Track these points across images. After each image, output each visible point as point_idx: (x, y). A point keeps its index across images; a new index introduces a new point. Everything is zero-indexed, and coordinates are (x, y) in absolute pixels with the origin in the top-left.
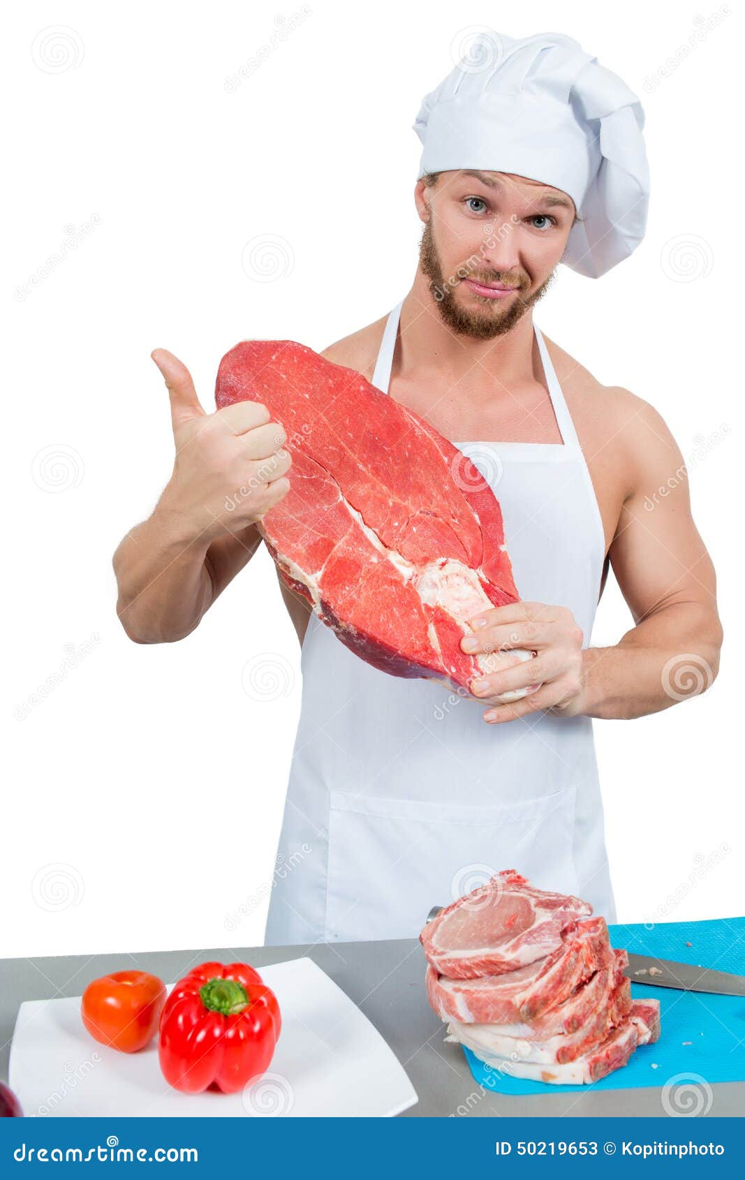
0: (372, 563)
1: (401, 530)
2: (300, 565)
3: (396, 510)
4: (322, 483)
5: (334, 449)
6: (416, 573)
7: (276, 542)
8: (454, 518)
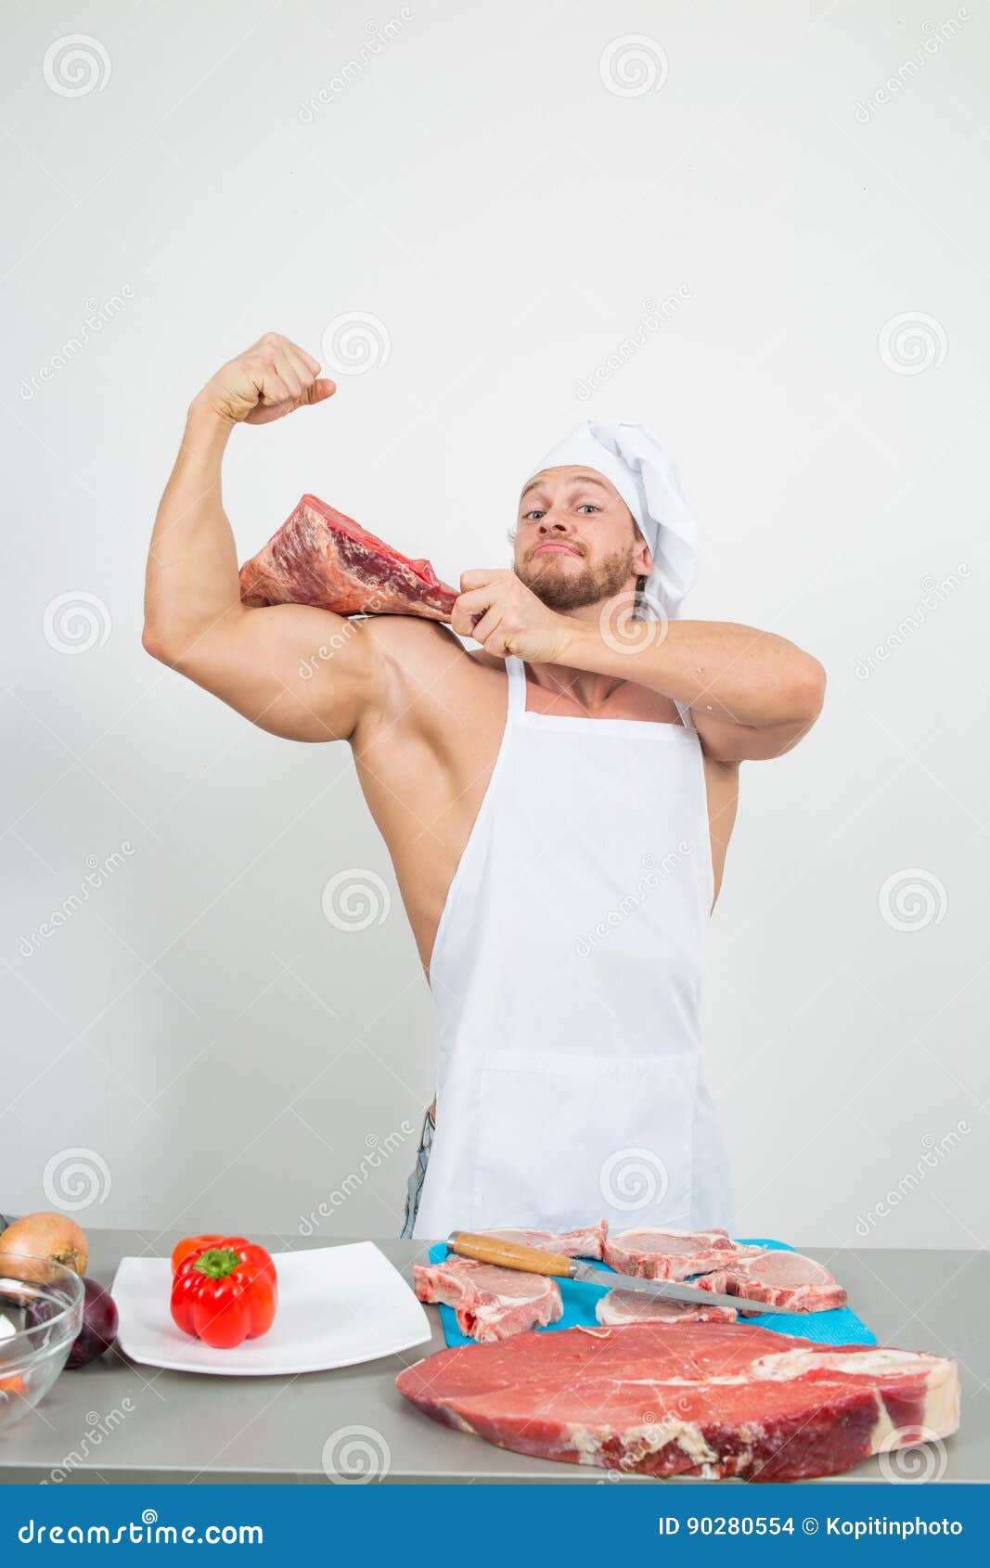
0: (705, 1392)
1: (695, 1367)
2: (648, 1421)
3: (673, 1362)
4: (591, 1384)
5: (569, 1368)
6: (747, 1376)
7: (610, 1425)
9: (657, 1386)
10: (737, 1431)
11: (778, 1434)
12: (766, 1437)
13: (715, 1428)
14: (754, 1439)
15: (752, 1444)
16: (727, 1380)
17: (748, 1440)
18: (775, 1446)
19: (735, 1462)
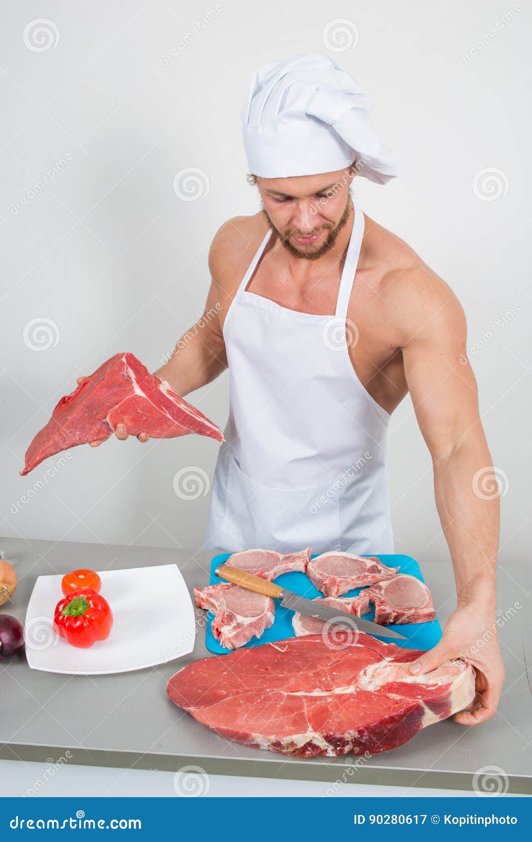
0: (330, 702)
1: (328, 679)
2: (297, 733)
3: (317, 675)
4: (270, 696)
5: (260, 680)
6: (355, 686)
7: (274, 736)
8: (347, 655)
9: (305, 697)
10: (342, 736)
11: (366, 734)
12: (359, 736)
13: (331, 736)
14: (353, 738)
15: (352, 741)
16: (344, 690)
17: (349, 739)
18: (365, 740)
19: (344, 749)
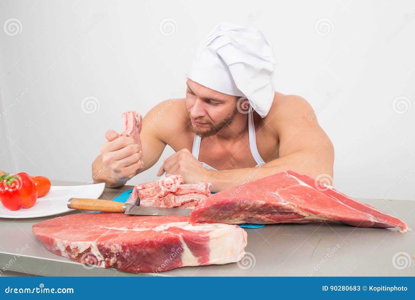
0: (123, 233)
2: (83, 240)
7: (67, 240)
9: (112, 229)
10: (109, 247)
11: (128, 250)
12: (122, 251)
13: (101, 245)
14: (117, 251)
15: (116, 254)
17: (115, 252)
18: (126, 256)
19: (110, 261)
